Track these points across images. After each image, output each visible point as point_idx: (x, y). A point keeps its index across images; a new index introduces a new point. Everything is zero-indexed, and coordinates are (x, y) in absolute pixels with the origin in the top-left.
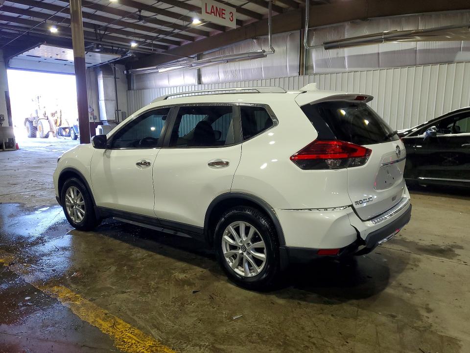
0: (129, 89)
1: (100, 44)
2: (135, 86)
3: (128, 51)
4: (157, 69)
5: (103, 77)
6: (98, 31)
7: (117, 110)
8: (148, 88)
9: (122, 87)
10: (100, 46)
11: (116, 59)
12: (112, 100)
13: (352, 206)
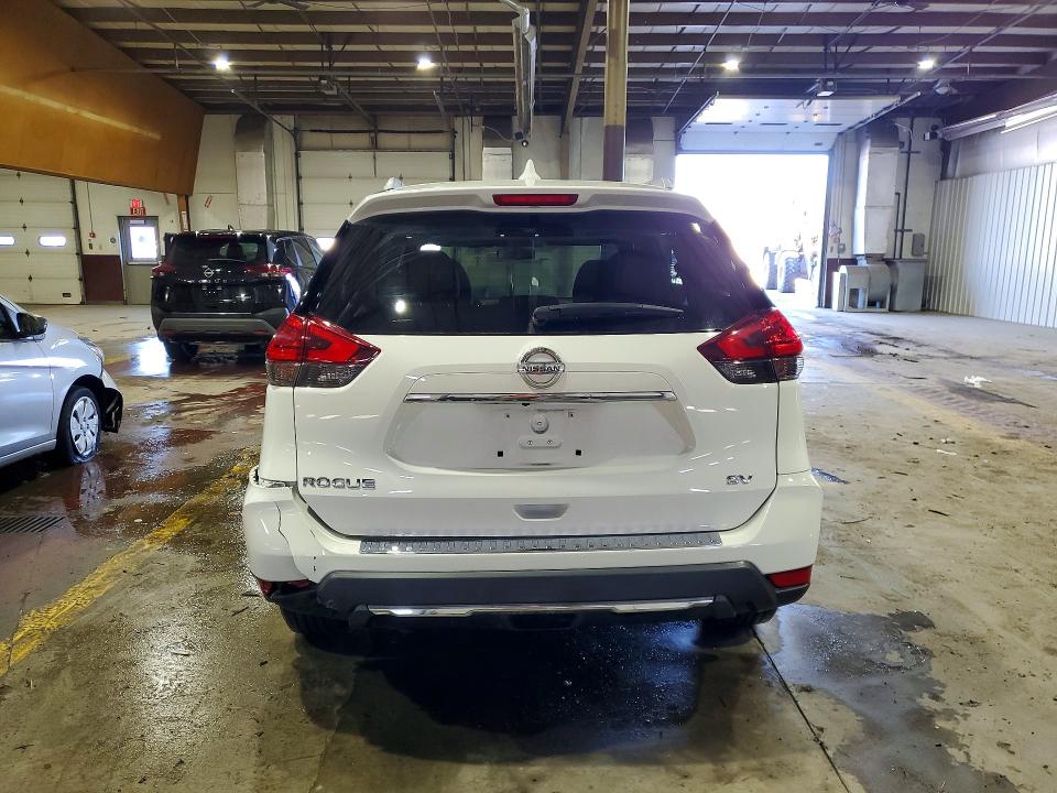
0: (943, 177)
1: (830, 80)
2: (958, 166)
3: (936, 82)
4: (998, 118)
5: (870, 153)
6: (833, 49)
7: (900, 230)
8: (985, 172)
9: (922, 171)
10: (830, 83)
11: (891, 106)
12: (884, 207)
13: (294, 486)
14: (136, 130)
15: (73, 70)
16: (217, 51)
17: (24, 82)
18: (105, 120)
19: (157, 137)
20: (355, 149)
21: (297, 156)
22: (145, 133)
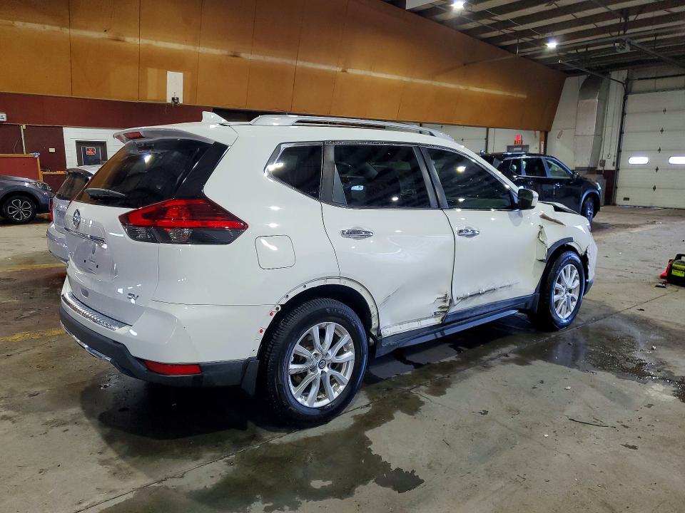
14: (508, 94)
15: (465, 65)
16: (551, 37)
17: (432, 77)
18: (485, 91)
19: (523, 96)
20: (673, 89)
21: (625, 98)
22: (515, 95)
